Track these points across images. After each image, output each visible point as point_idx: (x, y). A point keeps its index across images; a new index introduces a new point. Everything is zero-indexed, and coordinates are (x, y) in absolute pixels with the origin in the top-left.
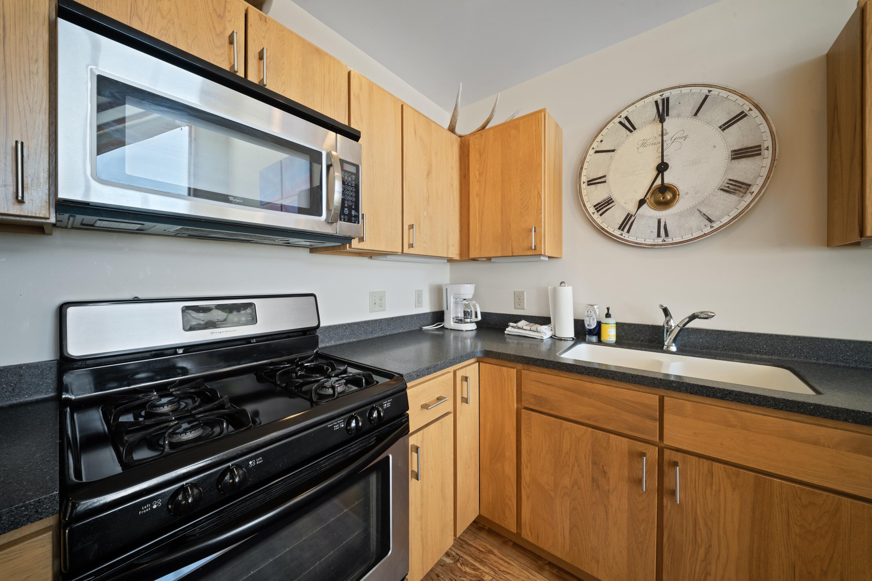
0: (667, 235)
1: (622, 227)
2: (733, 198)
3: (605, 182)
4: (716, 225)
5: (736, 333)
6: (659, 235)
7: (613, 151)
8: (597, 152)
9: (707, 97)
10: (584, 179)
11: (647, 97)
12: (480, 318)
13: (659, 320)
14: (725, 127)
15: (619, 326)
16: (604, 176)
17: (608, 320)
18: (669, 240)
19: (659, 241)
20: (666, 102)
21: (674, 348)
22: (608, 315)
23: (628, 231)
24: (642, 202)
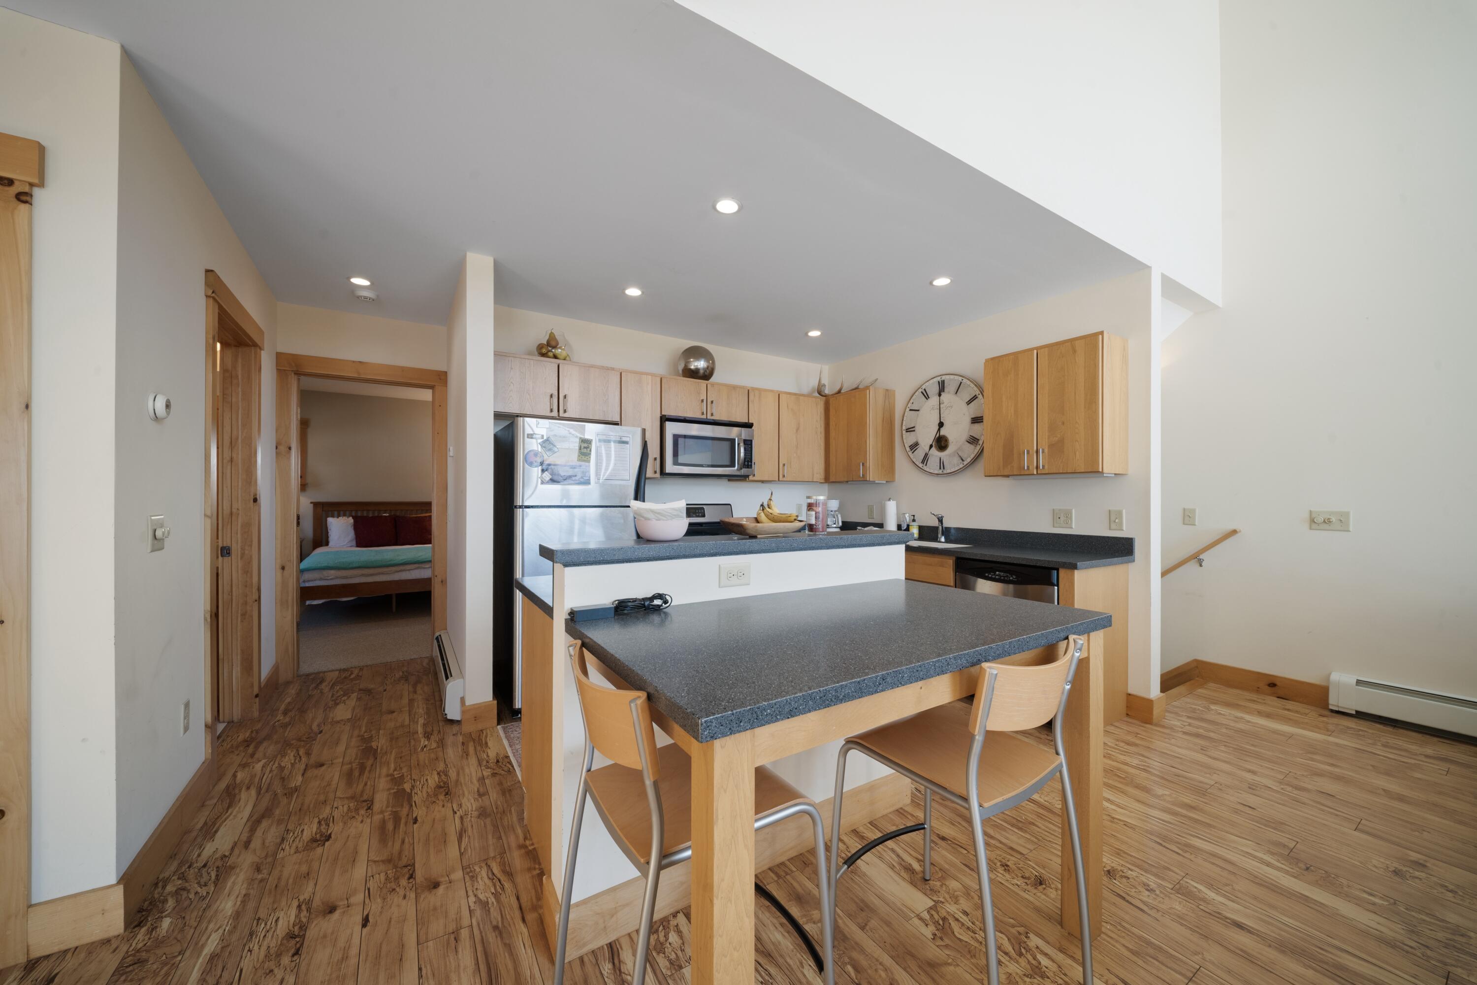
0: (944, 468)
1: (923, 462)
2: (972, 447)
3: (914, 431)
4: (965, 463)
5: (974, 529)
6: (940, 468)
7: (918, 410)
8: (911, 410)
9: (961, 383)
10: (904, 428)
11: (934, 378)
12: (840, 524)
13: (935, 523)
14: (969, 403)
15: (921, 528)
16: (914, 427)
17: (914, 523)
18: (945, 472)
19: (940, 472)
20: (943, 382)
21: (943, 539)
22: (914, 520)
23: (926, 465)
24: (931, 446)
